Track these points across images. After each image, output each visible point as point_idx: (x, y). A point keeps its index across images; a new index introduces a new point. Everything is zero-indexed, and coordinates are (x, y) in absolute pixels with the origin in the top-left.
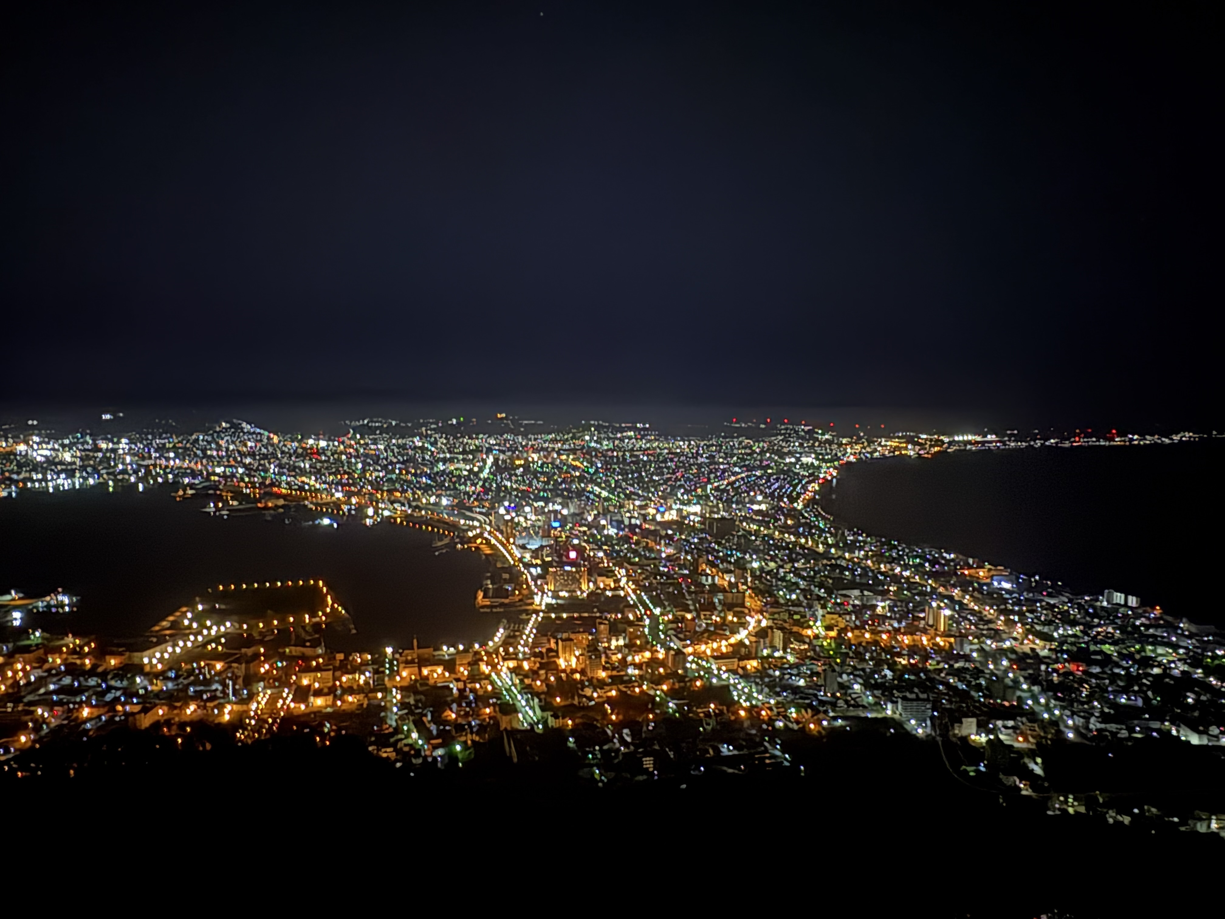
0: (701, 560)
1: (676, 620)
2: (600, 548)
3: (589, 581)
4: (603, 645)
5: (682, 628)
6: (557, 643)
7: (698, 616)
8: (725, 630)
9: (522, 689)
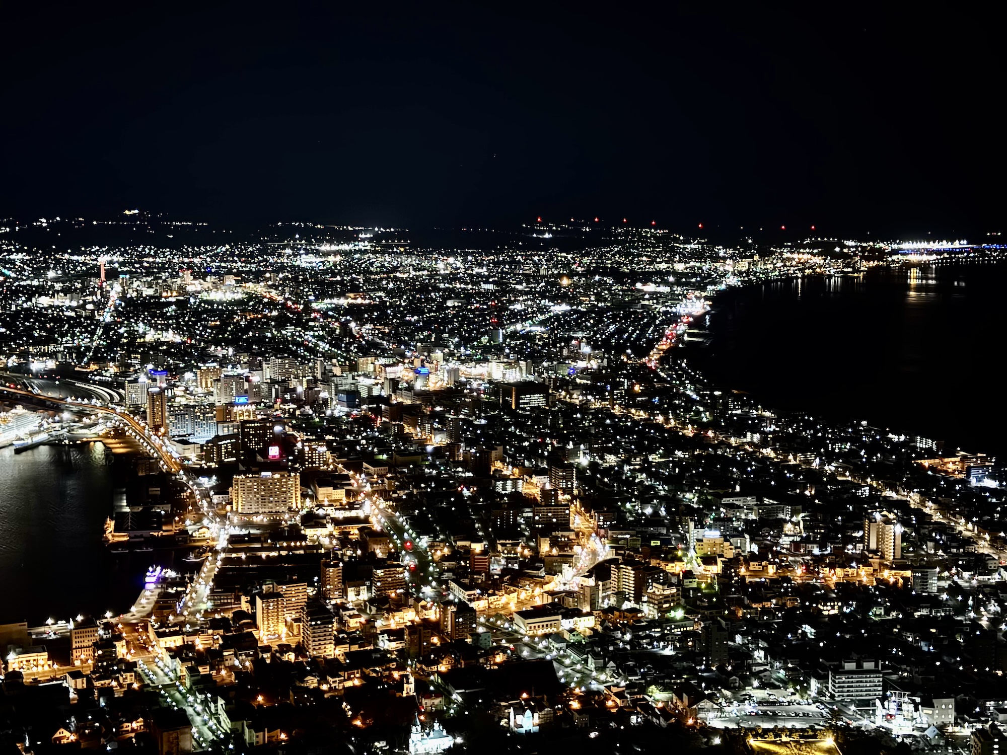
0: (494, 454)
1: (455, 555)
2: (320, 439)
3: (304, 496)
4: (333, 602)
5: (465, 566)
6: (253, 603)
7: (492, 547)
8: (539, 569)
9: (194, 683)
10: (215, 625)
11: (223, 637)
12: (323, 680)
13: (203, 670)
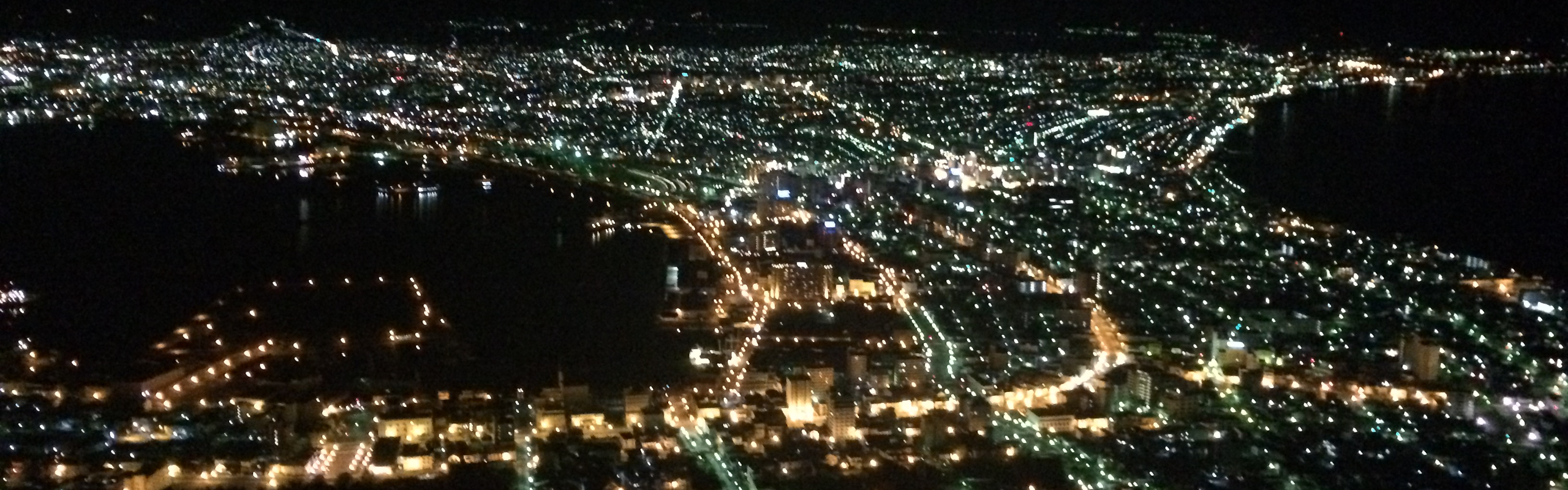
0: (1020, 255)
6: (784, 383)
9: (728, 452)
10: (749, 400)
11: (756, 413)
12: (843, 458)
13: (736, 441)
